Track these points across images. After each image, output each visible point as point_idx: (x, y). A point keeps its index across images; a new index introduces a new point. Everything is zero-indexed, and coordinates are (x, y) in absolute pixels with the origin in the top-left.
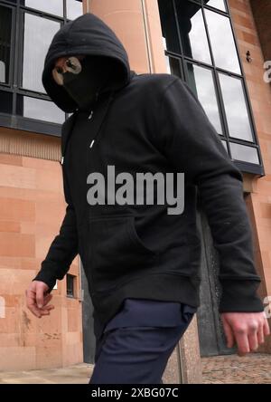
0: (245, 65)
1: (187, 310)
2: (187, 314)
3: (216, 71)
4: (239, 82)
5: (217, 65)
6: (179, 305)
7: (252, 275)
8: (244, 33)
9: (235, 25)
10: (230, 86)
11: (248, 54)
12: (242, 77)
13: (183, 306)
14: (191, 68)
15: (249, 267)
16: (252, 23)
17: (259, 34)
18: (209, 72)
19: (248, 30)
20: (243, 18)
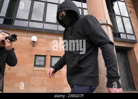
0: (130, 14)
1: (93, 88)
2: (92, 89)
3: (122, 17)
4: (128, 19)
5: (122, 15)
6: (90, 87)
7: (117, 76)
8: (129, 6)
9: (126, 4)
10: (126, 20)
11: (131, 11)
12: (129, 18)
13: (91, 87)
14: (115, 17)
15: (116, 73)
16: (131, 3)
17: (134, 6)
18: (120, 17)
19: (130, 5)
20: (129, 2)
